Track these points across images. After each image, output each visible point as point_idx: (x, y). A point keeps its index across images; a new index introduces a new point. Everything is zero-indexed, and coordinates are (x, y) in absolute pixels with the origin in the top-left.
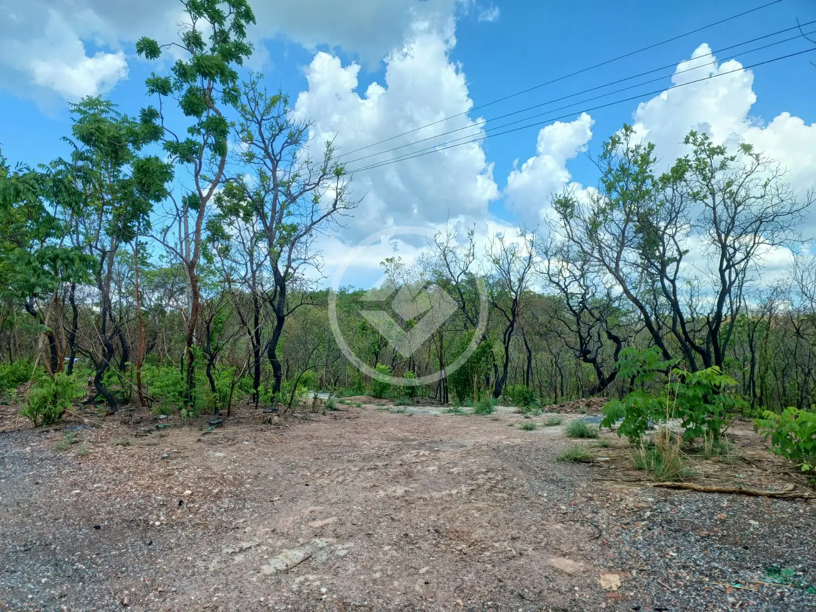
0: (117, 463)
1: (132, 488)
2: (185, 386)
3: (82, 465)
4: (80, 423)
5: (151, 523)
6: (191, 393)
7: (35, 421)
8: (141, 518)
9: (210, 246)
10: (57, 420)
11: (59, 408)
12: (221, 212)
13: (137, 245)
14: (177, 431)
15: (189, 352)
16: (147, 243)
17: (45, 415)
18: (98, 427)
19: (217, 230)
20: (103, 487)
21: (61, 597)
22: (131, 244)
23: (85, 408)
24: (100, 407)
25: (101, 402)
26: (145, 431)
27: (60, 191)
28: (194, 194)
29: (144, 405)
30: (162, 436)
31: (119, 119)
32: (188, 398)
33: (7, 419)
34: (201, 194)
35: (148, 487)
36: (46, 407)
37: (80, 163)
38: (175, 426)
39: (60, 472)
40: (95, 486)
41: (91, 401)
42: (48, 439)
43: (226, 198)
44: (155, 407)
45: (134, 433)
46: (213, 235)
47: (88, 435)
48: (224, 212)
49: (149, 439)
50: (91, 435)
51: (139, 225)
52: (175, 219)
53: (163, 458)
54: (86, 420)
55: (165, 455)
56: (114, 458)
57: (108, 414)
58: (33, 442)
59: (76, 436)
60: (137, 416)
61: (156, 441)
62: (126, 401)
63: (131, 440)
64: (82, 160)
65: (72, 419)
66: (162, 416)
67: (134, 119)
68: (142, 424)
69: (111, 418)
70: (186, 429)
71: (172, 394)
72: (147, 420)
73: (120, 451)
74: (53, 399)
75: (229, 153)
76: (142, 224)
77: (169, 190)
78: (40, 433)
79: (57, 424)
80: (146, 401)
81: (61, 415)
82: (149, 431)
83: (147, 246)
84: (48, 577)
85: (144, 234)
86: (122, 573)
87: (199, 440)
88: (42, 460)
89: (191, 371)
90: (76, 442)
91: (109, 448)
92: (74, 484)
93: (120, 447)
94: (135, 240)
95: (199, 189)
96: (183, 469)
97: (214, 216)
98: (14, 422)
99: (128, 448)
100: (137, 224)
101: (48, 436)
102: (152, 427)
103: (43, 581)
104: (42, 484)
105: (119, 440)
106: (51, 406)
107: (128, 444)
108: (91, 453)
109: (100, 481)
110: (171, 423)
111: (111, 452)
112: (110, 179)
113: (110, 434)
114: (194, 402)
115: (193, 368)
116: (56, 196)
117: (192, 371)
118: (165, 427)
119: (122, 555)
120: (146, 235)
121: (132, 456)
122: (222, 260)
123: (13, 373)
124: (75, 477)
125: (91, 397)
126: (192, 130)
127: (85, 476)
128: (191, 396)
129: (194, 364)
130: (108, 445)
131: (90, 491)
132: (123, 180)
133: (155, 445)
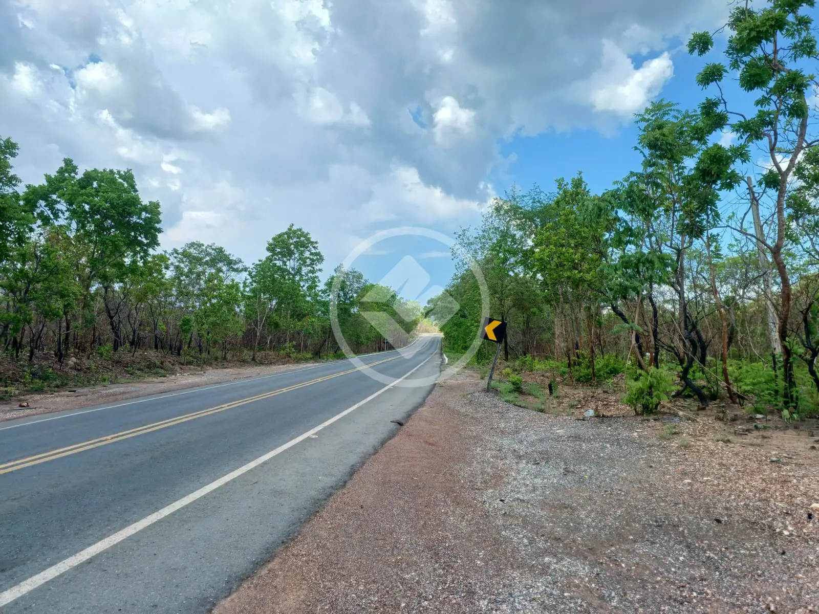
0: (721, 458)
1: (744, 488)
2: (782, 384)
3: (687, 456)
4: (676, 415)
5: (778, 530)
6: (791, 392)
7: (635, 410)
8: (764, 522)
9: (793, 225)
10: (654, 411)
11: (655, 400)
12: (804, 184)
13: (708, 238)
14: (781, 434)
15: (785, 347)
16: (718, 235)
17: (643, 405)
18: (694, 421)
19: (800, 205)
20: (713, 481)
21: (702, 580)
22: (702, 239)
23: (675, 401)
24: (689, 401)
25: (689, 396)
26: (743, 430)
27: (634, 200)
28: (771, 172)
29: (734, 402)
30: (764, 437)
31: (681, 117)
32: (790, 400)
33: (611, 405)
34: (779, 169)
35: (763, 490)
36: (643, 398)
37: (650, 170)
38: (776, 428)
39: (668, 460)
40: (705, 478)
41: (678, 395)
42: (649, 427)
43: (809, 166)
44: (749, 406)
45: (732, 431)
46: (796, 212)
47: (687, 428)
48: (807, 183)
49: (750, 438)
50: (689, 428)
51: (708, 218)
52: (752, 204)
53: (773, 461)
54: (681, 413)
55: (774, 459)
56: (718, 453)
57: (700, 409)
58: (638, 428)
59: (675, 427)
60: (730, 414)
61: (759, 441)
62: (714, 397)
63: (730, 437)
64: (651, 166)
65: (665, 410)
66: (759, 416)
67: (695, 111)
68: (738, 422)
69: (703, 412)
70: (791, 433)
71: (767, 392)
72: (742, 418)
73: (722, 447)
74: (649, 391)
75: (810, 113)
76: (710, 216)
77: (741, 175)
78: (642, 420)
79: (655, 414)
80: (737, 398)
81: (657, 406)
82: (749, 430)
83: (719, 238)
84: (684, 556)
85: (715, 226)
86: (759, 576)
87: (813, 448)
88: (649, 446)
89: (788, 367)
90: (675, 433)
91: (710, 443)
92: (684, 474)
93: (721, 443)
94: (705, 234)
95: (776, 165)
96: (803, 477)
97: (795, 191)
98: (618, 409)
99: (730, 445)
100: (705, 217)
101: (649, 425)
102: (751, 426)
103: (681, 558)
104: (656, 468)
105: (719, 437)
106: (648, 397)
107: (729, 441)
108: (693, 446)
109: (708, 475)
110: (770, 424)
111: (712, 447)
112: (675, 178)
113: (708, 429)
114: (797, 403)
115: (791, 364)
116: (631, 206)
117: (791, 369)
118: (765, 428)
119: (753, 556)
120: (716, 227)
121: (737, 454)
122: (811, 240)
123: (607, 366)
124: (684, 467)
125: (678, 391)
126: (761, 102)
127: (692, 468)
128: (792, 396)
129: (791, 360)
130: (709, 440)
131: (701, 483)
132: (688, 176)
133: (758, 445)
